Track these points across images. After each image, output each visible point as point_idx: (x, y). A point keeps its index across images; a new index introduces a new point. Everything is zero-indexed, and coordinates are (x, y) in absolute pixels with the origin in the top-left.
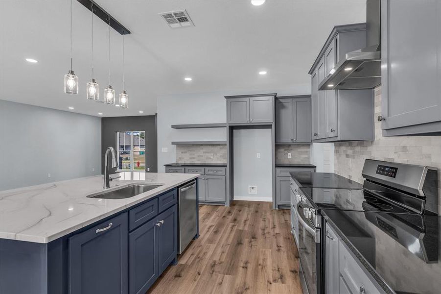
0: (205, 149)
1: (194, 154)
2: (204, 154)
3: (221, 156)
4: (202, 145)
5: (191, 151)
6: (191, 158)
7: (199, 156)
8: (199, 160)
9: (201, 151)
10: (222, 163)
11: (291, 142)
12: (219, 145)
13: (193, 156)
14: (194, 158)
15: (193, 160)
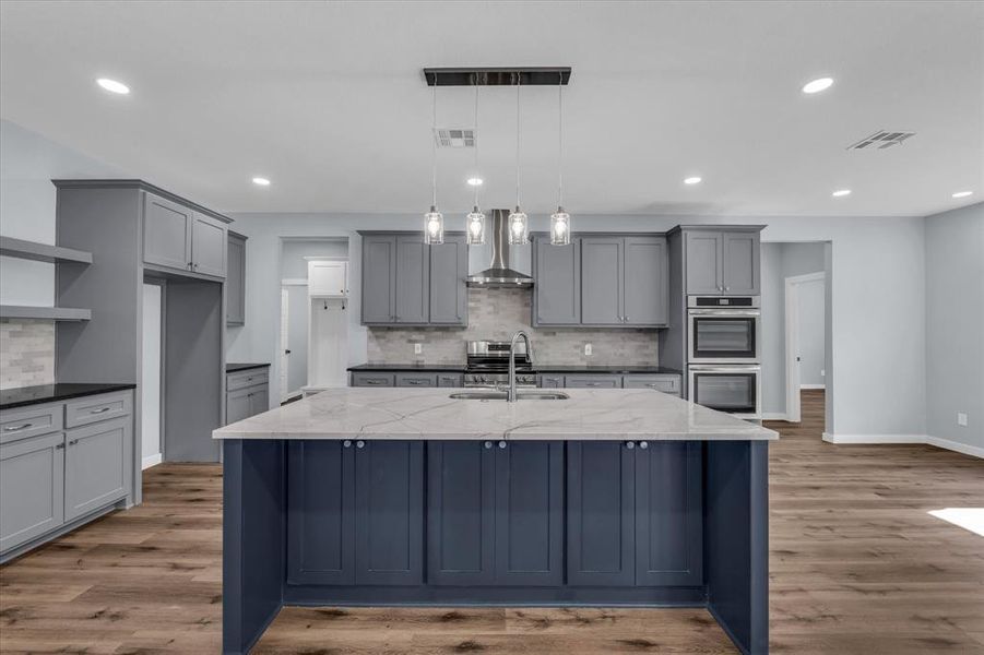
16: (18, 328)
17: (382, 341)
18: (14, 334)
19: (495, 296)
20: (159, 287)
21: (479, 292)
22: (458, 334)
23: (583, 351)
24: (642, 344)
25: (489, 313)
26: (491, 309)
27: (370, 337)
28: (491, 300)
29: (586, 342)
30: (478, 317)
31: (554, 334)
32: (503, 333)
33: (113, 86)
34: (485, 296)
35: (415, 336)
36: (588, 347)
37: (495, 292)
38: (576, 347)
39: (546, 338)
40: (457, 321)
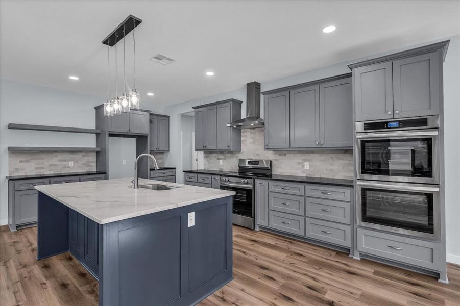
0: (60, 156)
1: (43, 163)
2: (60, 163)
3: (83, 164)
4: (56, 152)
5: (36, 159)
6: (36, 168)
7: (50, 165)
8: (50, 170)
9: (55, 158)
10: (85, 171)
11: (156, 150)
12: (81, 152)
13: (42, 166)
14: (43, 168)
15: (42, 171)
16: (84, 154)
17: (208, 159)
18: (83, 156)
19: (253, 133)
20: (135, 139)
21: (246, 132)
22: (237, 155)
23: (303, 166)
24: (347, 162)
25: (251, 143)
26: (251, 140)
27: (204, 157)
28: (252, 135)
29: (305, 160)
30: (246, 145)
31: (285, 154)
32: (257, 155)
33: (74, 78)
34: (249, 133)
35: (221, 156)
36: (307, 164)
37: (254, 130)
38: (299, 163)
39: (280, 157)
40: (227, 148)
